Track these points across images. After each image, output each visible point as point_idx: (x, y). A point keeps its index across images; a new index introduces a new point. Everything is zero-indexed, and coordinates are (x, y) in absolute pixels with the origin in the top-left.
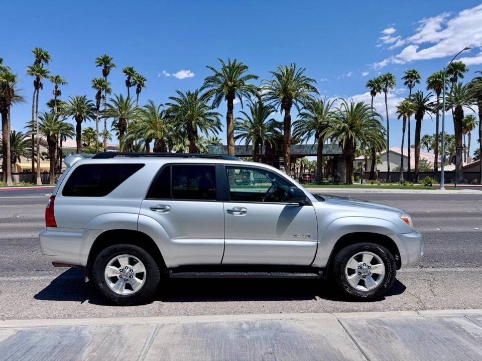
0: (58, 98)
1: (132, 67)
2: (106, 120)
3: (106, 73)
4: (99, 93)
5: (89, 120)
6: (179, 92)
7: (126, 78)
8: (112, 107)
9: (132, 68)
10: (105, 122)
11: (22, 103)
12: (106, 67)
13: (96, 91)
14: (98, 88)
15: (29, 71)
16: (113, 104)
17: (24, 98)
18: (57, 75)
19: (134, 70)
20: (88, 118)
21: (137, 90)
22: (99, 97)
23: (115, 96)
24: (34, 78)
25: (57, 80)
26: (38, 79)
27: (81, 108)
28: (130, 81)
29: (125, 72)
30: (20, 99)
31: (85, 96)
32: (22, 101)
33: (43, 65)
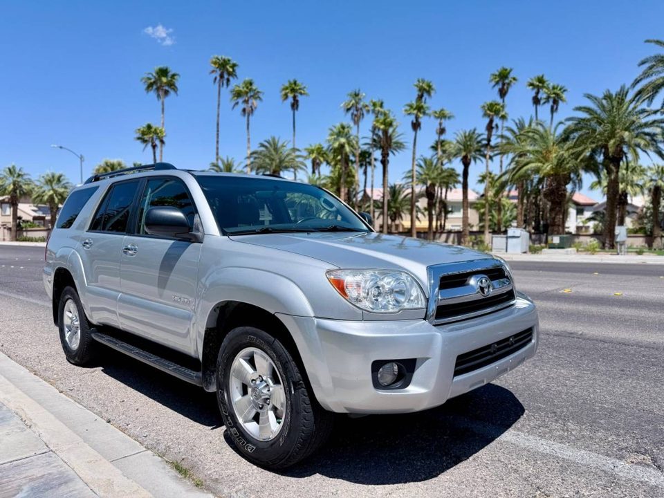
0: (442, 137)
1: (541, 75)
2: (502, 157)
3: (503, 93)
4: (491, 121)
5: (481, 160)
6: (589, 97)
7: (533, 94)
8: (508, 138)
9: (542, 77)
10: (501, 162)
11: (404, 150)
12: (504, 84)
13: (487, 120)
14: (489, 116)
15: (406, 110)
16: (508, 134)
17: (405, 144)
18: (441, 108)
19: (545, 78)
20: (480, 159)
21: (552, 108)
22: (490, 127)
23: (513, 122)
24: (412, 118)
25: (442, 116)
26: (417, 118)
27: (468, 146)
28: (539, 96)
29: (531, 84)
30: (400, 146)
31: (475, 130)
32: (403, 148)
33: (425, 99)
